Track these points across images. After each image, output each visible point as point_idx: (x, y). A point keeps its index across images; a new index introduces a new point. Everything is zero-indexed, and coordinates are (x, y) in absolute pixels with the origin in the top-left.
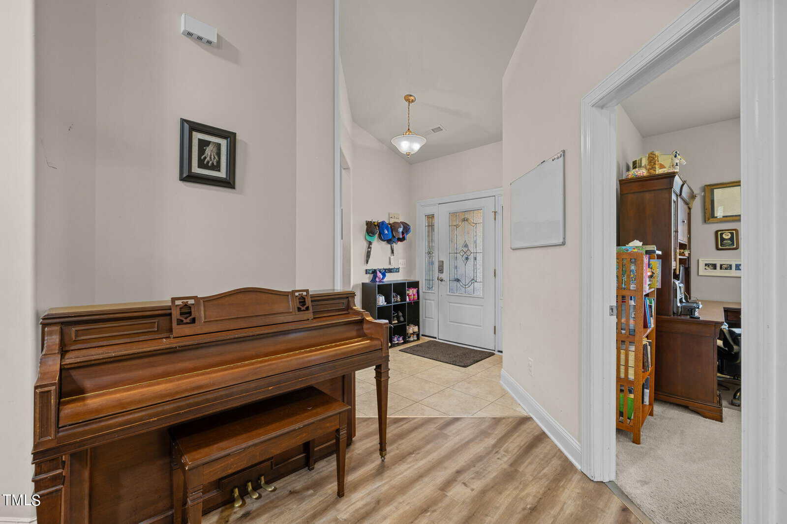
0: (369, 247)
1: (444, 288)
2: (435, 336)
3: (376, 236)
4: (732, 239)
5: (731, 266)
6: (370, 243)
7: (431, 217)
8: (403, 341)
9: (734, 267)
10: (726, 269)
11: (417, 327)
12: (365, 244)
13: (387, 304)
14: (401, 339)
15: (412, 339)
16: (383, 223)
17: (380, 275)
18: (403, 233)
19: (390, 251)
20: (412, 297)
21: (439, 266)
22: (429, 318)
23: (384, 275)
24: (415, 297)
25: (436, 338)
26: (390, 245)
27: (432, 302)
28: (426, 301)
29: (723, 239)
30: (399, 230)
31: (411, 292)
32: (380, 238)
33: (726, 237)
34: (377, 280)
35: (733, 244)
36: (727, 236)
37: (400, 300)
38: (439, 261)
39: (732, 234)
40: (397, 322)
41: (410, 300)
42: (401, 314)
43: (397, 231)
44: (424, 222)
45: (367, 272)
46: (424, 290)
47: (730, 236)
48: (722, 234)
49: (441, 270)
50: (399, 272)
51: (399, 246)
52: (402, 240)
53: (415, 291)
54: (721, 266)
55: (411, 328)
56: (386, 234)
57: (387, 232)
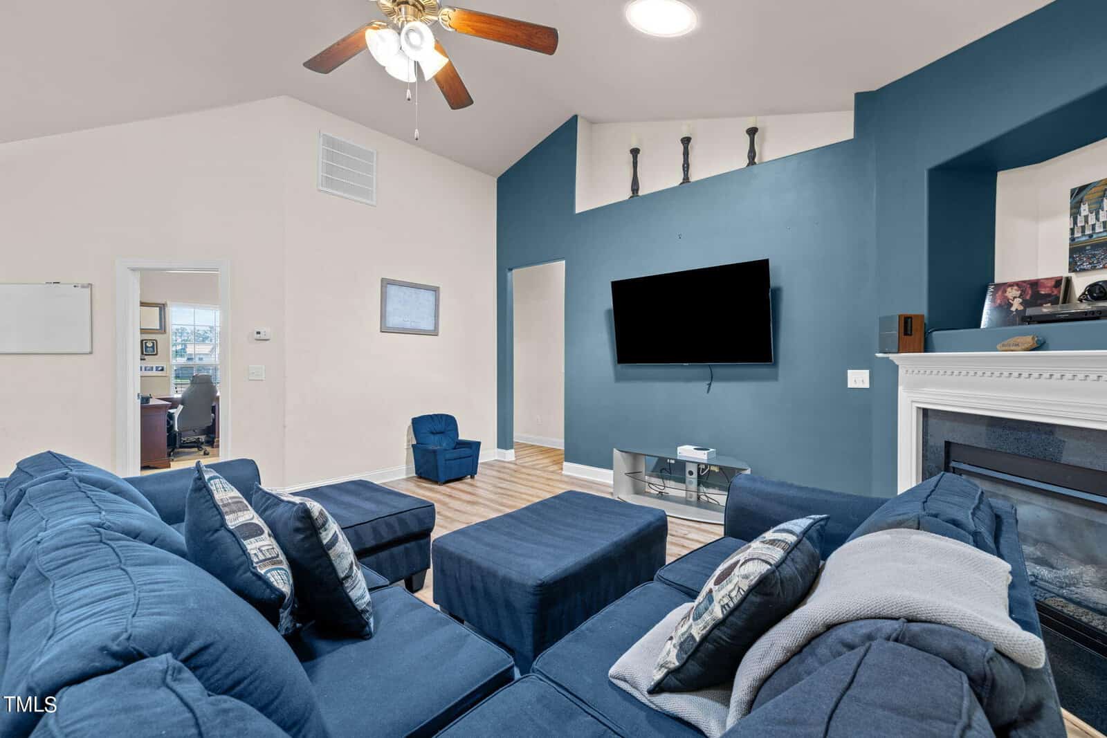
4: (153, 347)
5: (152, 368)
9: (154, 369)
10: (149, 370)
29: (146, 347)
33: (150, 346)
35: (154, 351)
36: (149, 344)
39: (153, 343)
47: (151, 345)
48: (146, 343)
54: (145, 368)
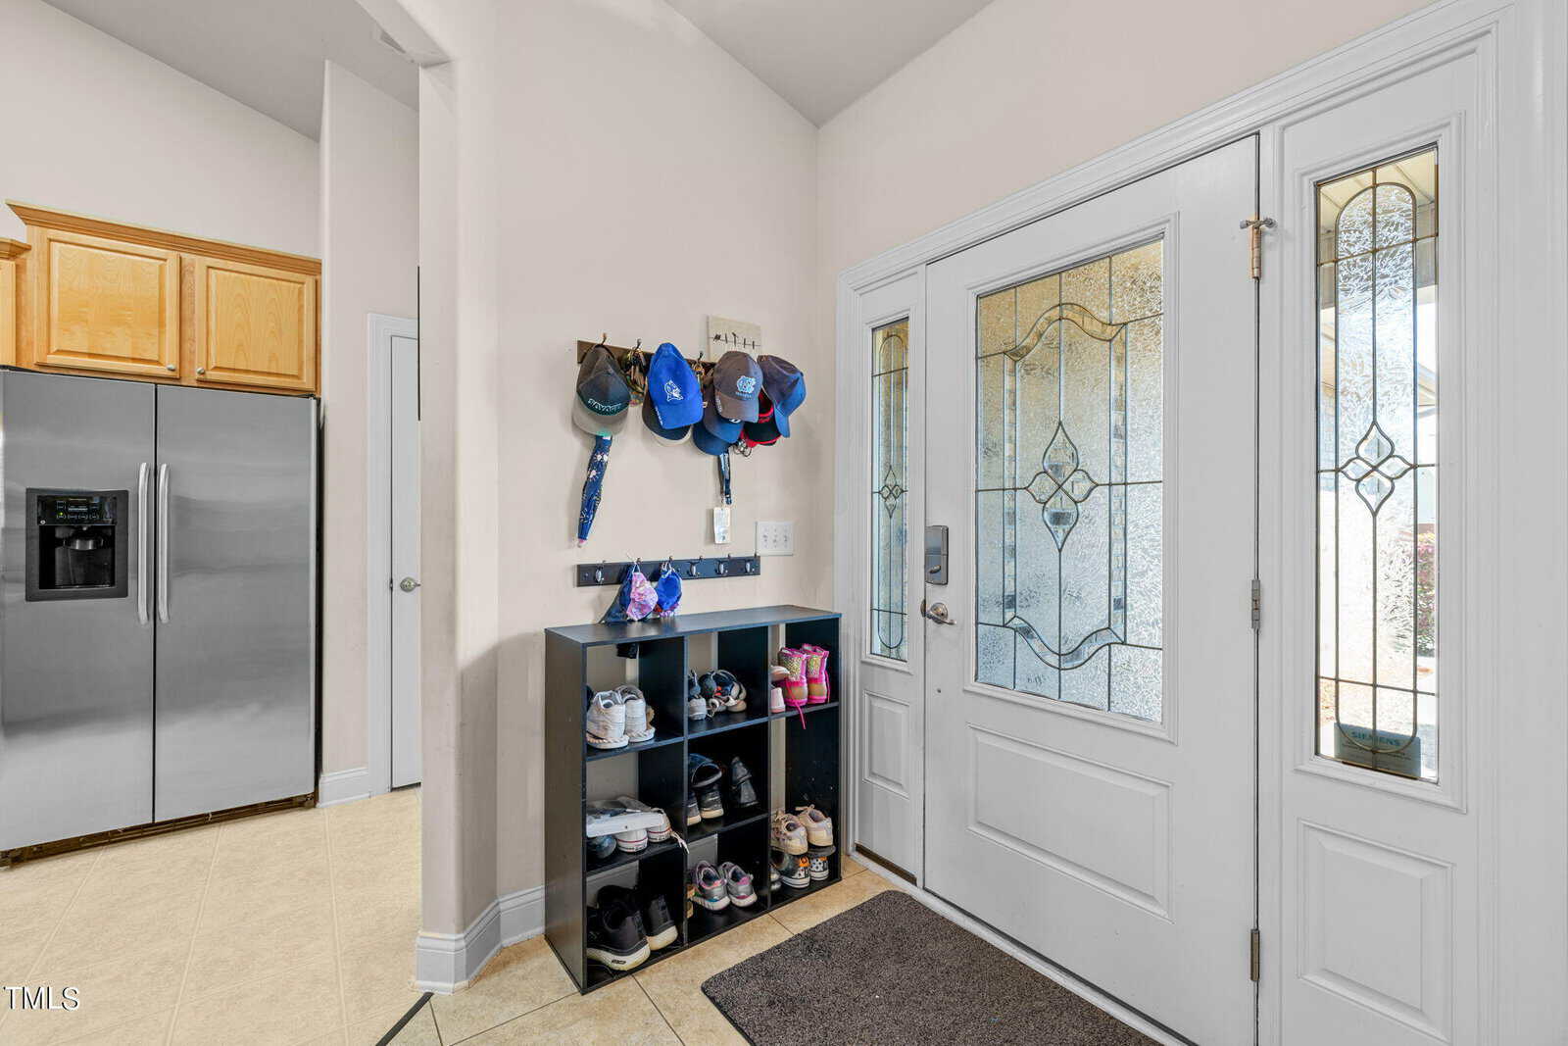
0: (597, 466)
1: (952, 650)
2: (911, 871)
3: (635, 411)
6: (601, 446)
7: (895, 331)
8: (752, 899)
11: (827, 823)
12: (574, 451)
13: (658, 736)
14: (744, 886)
15: (800, 881)
16: (668, 352)
17: (646, 591)
18: (765, 404)
19: (712, 483)
20: (801, 693)
21: (928, 552)
22: (887, 780)
23: (669, 592)
24: (815, 686)
25: (912, 880)
26: (711, 460)
27: (900, 710)
28: (877, 704)
30: (739, 383)
31: (803, 667)
32: (651, 420)
34: (633, 613)
37: (742, 706)
38: (927, 529)
40: (718, 812)
41: (789, 706)
42: (741, 772)
43: (732, 390)
44: (861, 355)
45: (586, 576)
46: (867, 656)
49: (937, 570)
50: (757, 573)
51: (753, 465)
52: (763, 432)
53: (818, 660)
55: (801, 832)
56: (674, 403)
57: (676, 394)
